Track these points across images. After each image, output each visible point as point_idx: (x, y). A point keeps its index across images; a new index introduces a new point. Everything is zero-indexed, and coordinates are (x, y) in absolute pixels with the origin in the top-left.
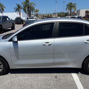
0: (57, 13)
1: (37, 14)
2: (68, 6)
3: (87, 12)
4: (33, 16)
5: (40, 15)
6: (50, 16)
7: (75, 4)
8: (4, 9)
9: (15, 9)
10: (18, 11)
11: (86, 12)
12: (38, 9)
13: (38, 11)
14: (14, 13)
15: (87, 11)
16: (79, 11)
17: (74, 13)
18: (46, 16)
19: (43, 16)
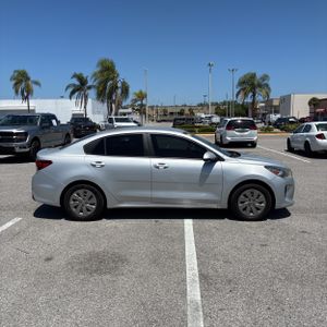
0: (212, 104)
1: (142, 105)
2: (245, 86)
3: (314, 103)
4: (129, 113)
5: (152, 107)
6: (187, 112)
11: (310, 103)
12: (144, 91)
13: (146, 96)
14: (63, 101)
15: (314, 99)
16: (286, 100)
17: (272, 106)
18: (172, 113)
19: (165, 111)
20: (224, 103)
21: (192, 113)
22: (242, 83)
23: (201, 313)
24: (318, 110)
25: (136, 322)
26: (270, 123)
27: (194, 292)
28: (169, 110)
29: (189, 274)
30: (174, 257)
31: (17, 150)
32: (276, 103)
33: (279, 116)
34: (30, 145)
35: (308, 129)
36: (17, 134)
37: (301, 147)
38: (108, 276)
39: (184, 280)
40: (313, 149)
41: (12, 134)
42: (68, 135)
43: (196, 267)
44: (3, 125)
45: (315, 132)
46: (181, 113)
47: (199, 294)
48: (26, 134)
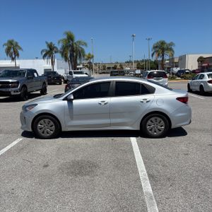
0: (135, 62)
1: (90, 63)
2: (157, 49)
3: (201, 60)
5: (96, 64)
6: (118, 67)
7: (172, 44)
8: (19, 51)
9: (44, 53)
10: (50, 56)
11: (198, 61)
12: (91, 54)
13: (93, 57)
14: (38, 60)
15: (201, 58)
16: (183, 58)
17: (174, 62)
18: (109, 68)
19: (104, 67)
20: (143, 61)
21: (122, 68)
22: (155, 47)
23: (154, 201)
24: (204, 65)
25: (112, 208)
26: (173, 74)
27: (147, 187)
28: (107, 66)
29: (141, 174)
30: (128, 163)
31: (13, 93)
32: (176, 60)
33: (179, 69)
34: (20, 90)
35: (202, 77)
36: (12, 83)
37: (198, 89)
38: (88, 177)
39: (139, 179)
40: (205, 90)
41: (9, 83)
42: (44, 83)
43: (145, 170)
44: (2, 77)
45: (207, 79)
46: (115, 68)
47: (150, 188)
48: (18, 83)
